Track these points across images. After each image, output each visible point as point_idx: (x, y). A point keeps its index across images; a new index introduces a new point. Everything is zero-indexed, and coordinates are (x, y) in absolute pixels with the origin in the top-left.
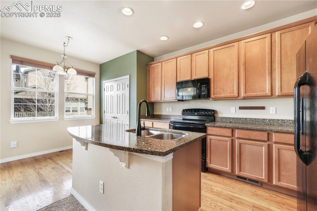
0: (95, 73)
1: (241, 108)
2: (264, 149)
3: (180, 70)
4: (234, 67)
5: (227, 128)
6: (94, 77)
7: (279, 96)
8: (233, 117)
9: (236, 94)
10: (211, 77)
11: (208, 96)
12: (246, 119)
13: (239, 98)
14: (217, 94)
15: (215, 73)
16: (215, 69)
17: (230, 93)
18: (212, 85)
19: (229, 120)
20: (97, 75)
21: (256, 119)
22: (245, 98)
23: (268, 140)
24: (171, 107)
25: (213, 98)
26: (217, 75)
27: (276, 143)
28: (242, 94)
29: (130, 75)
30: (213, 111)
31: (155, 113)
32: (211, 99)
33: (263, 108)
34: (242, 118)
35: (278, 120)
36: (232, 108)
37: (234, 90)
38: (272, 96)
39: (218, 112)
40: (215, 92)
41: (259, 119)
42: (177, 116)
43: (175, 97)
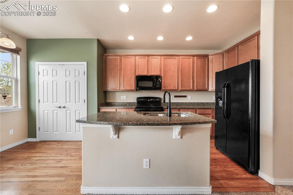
0: (21, 49)
3: (138, 66)
4: (176, 71)
5: (177, 108)
6: (18, 54)
9: (176, 88)
10: (162, 75)
11: (160, 88)
12: (178, 103)
13: (178, 91)
14: (165, 87)
15: (165, 74)
16: (165, 71)
17: (173, 87)
18: (163, 81)
20: (24, 52)
21: (183, 103)
24: (125, 96)
25: (163, 90)
26: (166, 74)
27: (199, 114)
28: (180, 89)
29: (87, 62)
30: (160, 98)
31: (108, 101)
32: (162, 90)
35: (192, 103)
37: (175, 86)
38: (193, 90)
40: (165, 86)
41: (184, 103)
42: (131, 102)
43: (133, 88)
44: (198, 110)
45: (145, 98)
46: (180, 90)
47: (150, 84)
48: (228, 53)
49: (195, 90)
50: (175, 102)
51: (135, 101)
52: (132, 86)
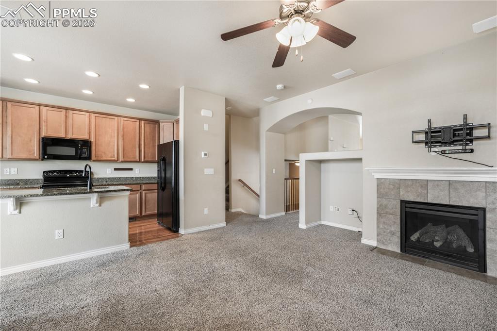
1: (115, 169)
2: (138, 195)
3: (47, 122)
7: (143, 162)
8: (109, 177)
9: (116, 158)
10: (92, 139)
11: (89, 158)
12: (120, 178)
13: (118, 161)
14: (98, 157)
16: (97, 134)
17: (111, 157)
18: (93, 148)
19: (106, 180)
22: (122, 162)
23: (140, 190)
24: (14, 168)
25: (93, 160)
26: (98, 139)
27: (144, 190)
28: (121, 159)
32: (91, 160)
33: (131, 169)
34: (117, 178)
35: (141, 177)
36: (108, 170)
37: (114, 155)
38: (139, 161)
39: (94, 173)
40: (96, 155)
41: (129, 178)
42: (30, 179)
43: (36, 154)
50: (115, 177)
52: (33, 152)
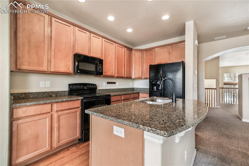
1: (108, 83)
19: (103, 91)
21: (113, 89)
28: (116, 75)
30: (96, 85)
33: (115, 83)
42: (59, 92)
43: (71, 70)
44: (132, 95)
45: (80, 84)
46: (116, 77)
47: (91, 67)
48: (146, 51)
49: (126, 78)
50: (108, 88)
51: (66, 89)
52: (68, 67)
